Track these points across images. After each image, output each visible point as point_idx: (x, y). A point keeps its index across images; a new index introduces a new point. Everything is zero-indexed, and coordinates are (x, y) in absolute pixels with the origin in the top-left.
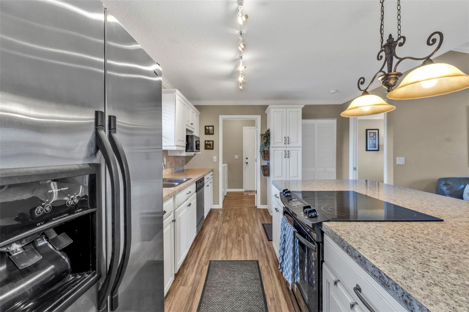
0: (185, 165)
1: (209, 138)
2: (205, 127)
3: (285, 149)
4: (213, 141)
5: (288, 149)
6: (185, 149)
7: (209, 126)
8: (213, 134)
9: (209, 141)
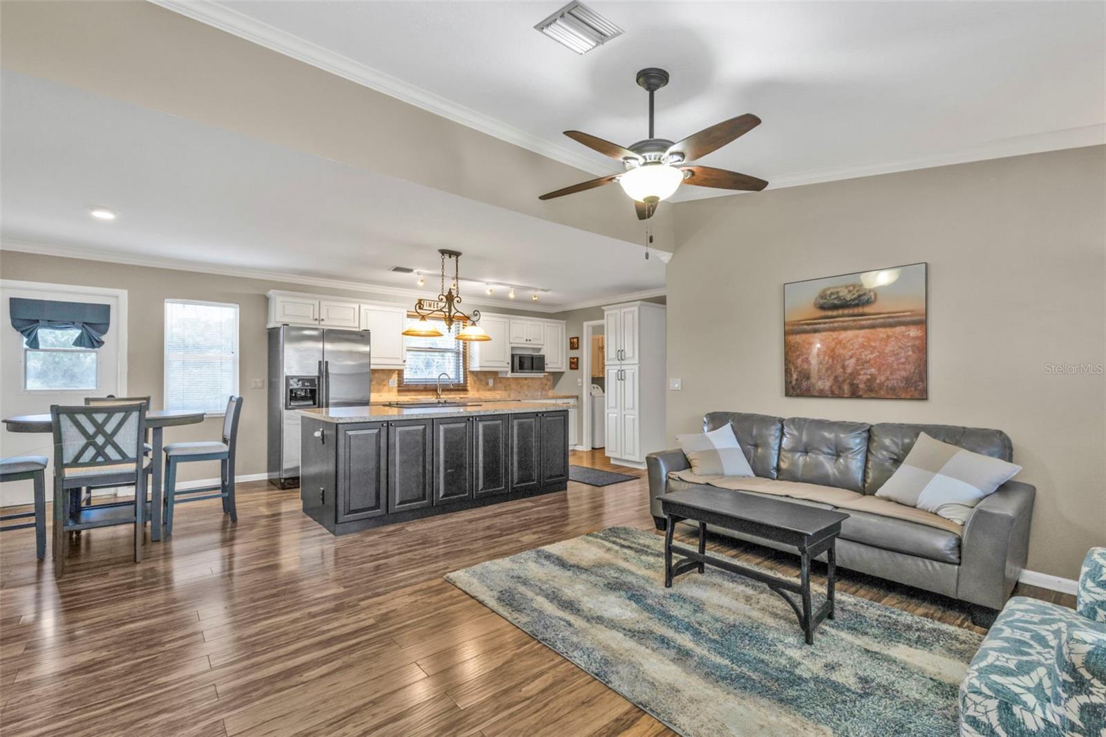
0: (550, 389)
1: (574, 353)
2: (571, 339)
3: (619, 368)
4: (578, 358)
5: (623, 368)
6: (509, 369)
7: (573, 338)
8: (577, 348)
9: (573, 358)
